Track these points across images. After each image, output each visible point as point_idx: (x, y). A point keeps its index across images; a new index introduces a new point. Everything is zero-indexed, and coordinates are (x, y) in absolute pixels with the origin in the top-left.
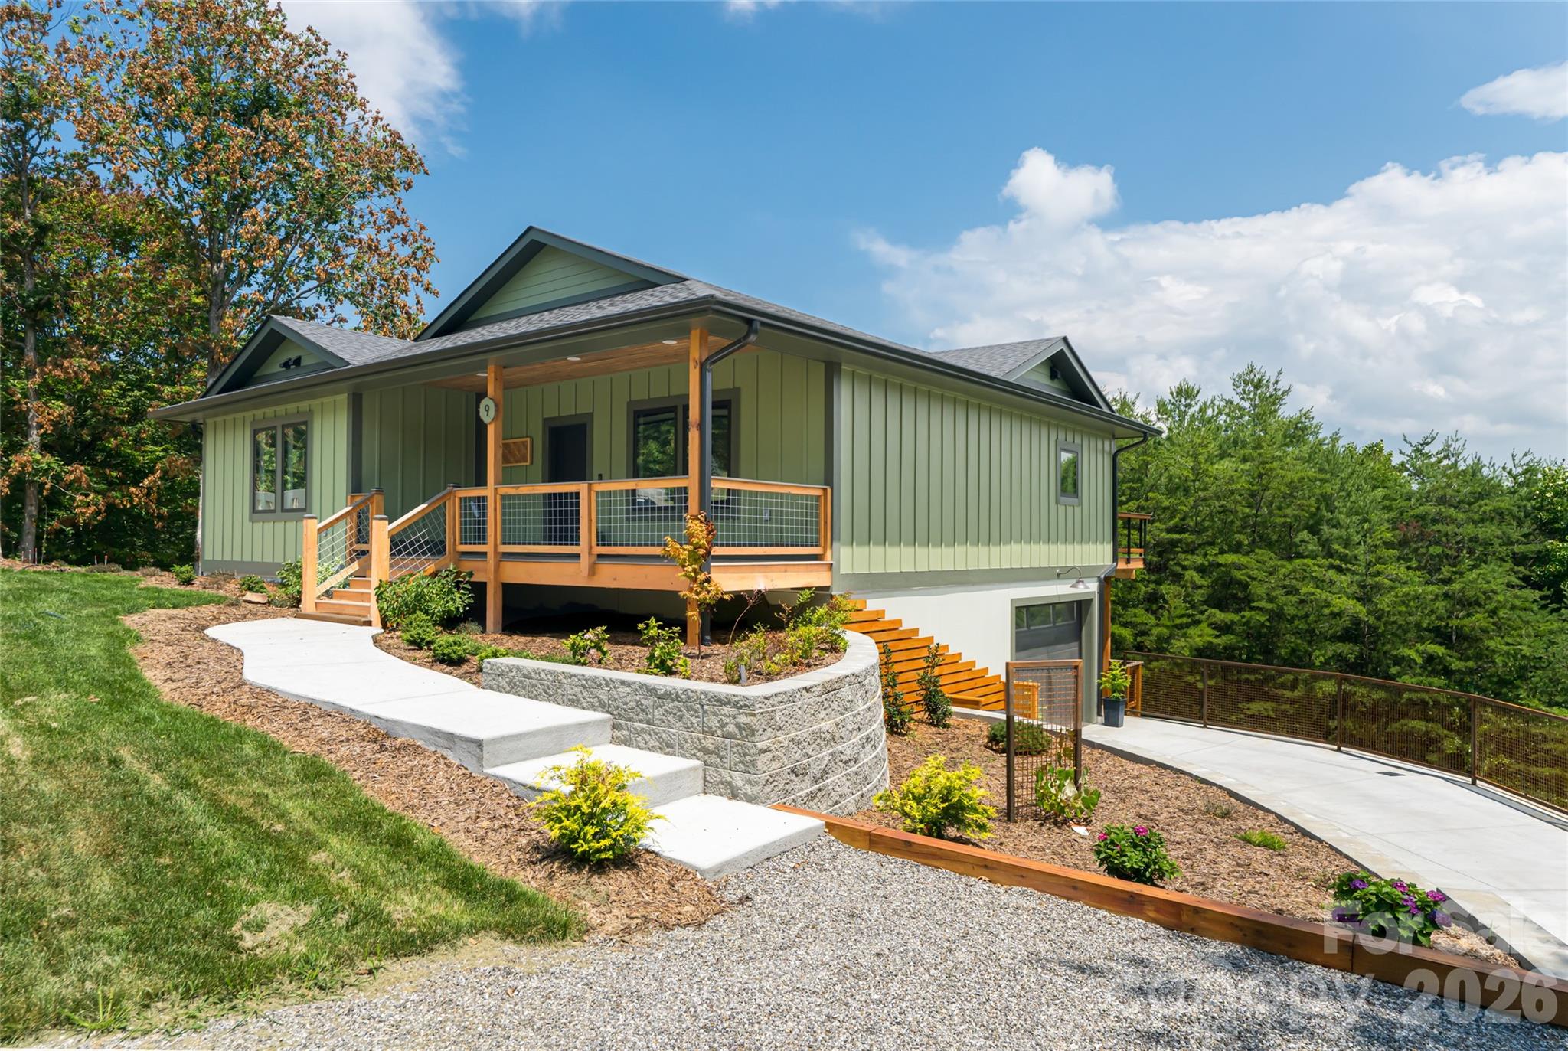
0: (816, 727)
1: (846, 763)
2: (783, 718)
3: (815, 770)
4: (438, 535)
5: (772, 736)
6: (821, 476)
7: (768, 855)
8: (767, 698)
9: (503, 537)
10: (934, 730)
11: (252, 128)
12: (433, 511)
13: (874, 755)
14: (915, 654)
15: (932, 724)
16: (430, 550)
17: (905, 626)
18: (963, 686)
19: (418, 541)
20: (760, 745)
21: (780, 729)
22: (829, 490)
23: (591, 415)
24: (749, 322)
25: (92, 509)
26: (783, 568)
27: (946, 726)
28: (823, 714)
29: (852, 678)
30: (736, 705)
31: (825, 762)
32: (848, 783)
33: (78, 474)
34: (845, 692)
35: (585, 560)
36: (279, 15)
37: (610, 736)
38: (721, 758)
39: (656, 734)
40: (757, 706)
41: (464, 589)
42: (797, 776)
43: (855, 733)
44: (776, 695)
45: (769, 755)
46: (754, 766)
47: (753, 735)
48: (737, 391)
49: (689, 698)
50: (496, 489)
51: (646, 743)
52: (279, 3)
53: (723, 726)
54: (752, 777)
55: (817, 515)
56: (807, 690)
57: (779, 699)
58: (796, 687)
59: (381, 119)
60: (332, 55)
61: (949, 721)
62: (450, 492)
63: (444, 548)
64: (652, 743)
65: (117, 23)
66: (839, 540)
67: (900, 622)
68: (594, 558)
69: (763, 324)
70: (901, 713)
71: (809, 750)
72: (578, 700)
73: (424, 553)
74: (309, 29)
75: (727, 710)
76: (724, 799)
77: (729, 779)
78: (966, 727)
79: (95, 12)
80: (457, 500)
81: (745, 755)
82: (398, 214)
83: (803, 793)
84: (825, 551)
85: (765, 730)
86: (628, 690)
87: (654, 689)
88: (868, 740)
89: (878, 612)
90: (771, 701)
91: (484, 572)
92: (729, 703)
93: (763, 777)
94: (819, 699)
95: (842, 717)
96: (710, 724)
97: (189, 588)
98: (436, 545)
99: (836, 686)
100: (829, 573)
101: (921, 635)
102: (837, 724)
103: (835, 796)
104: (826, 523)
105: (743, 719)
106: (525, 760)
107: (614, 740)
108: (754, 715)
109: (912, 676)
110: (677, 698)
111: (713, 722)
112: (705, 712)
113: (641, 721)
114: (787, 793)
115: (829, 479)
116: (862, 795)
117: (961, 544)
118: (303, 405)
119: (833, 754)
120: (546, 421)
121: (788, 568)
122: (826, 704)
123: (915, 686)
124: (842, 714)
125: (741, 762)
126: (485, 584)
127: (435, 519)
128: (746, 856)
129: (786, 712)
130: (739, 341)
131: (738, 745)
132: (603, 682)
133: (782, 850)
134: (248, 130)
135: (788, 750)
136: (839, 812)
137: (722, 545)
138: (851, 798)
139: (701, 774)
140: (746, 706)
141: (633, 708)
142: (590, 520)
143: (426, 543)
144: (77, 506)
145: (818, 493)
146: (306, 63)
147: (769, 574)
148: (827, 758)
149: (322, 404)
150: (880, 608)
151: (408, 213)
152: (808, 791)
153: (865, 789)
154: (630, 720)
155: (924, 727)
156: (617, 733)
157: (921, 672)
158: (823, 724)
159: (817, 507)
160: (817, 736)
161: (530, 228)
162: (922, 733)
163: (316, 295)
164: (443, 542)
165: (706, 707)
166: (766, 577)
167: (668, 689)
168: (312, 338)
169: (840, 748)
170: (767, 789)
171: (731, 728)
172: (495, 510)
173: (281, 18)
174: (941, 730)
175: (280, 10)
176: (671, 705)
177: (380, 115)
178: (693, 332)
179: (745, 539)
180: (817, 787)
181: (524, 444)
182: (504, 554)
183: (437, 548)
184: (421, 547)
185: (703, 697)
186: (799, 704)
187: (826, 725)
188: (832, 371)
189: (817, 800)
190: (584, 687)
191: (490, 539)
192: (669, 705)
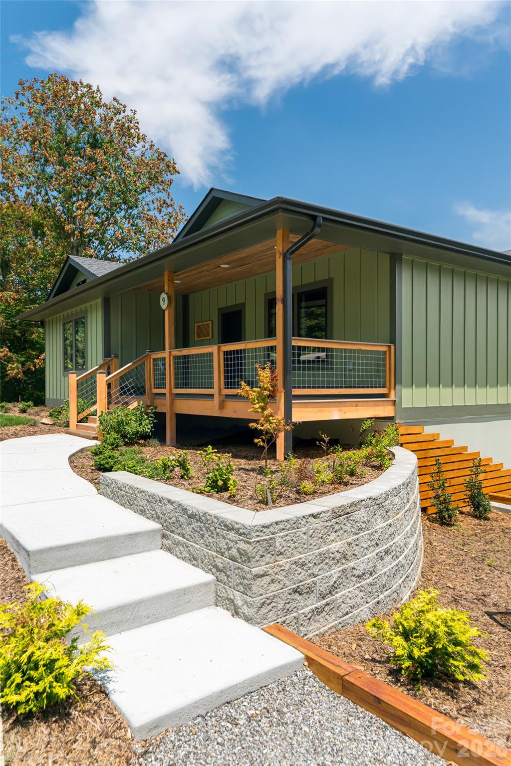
0: (324, 549)
1: (358, 576)
2: (285, 544)
3: (323, 587)
4: (140, 383)
5: (271, 560)
6: (388, 337)
7: (228, 700)
8: (267, 527)
9: (175, 383)
10: (477, 521)
11: (81, 157)
12: (136, 368)
13: (394, 564)
14: (465, 465)
15: (476, 517)
16: (135, 392)
17: (456, 445)
18: (504, 487)
19: (126, 386)
20: (255, 571)
21: (281, 554)
22: (393, 347)
23: (244, 304)
24: (314, 218)
25: (16, 371)
26: (354, 404)
27: (487, 519)
28: (333, 536)
29: (369, 502)
30: (237, 531)
31: (334, 579)
32: (362, 594)
33: (6, 353)
34: (361, 515)
35: (216, 398)
36: (98, 93)
37: (160, 543)
38: (228, 576)
39: (187, 547)
40: (254, 535)
41: (151, 417)
42: (300, 594)
43: (372, 548)
44: (277, 523)
45: (267, 579)
46: (250, 589)
47: (249, 561)
48: (331, 280)
49: (207, 520)
50: (170, 352)
51: (181, 553)
52: (98, 86)
53: (229, 549)
54: (249, 599)
55: (384, 365)
56: (314, 516)
57: (281, 526)
58: (300, 515)
59: (154, 146)
60: (128, 113)
61: (489, 515)
62: (148, 355)
63: (144, 391)
64: (185, 554)
65: (16, 108)
66: (401, 383)
67: (452, 442)
68: (222, 398)
69: (324, 219)
70: (448, 510)
71: (315, 570)
72: (145, 511)
73: (131, 394)
74: (114, 99)
75: (232, 535)
76: (229, 614)
77: (232, 597)
78: (503, 520)
79: (6, 104)
80: (152, 360)
81: (244, 578)
82: (168, 201)
83: (307, 610)
84: (390, 391)
85: (262, 556)
86: (172, 507)
87: (186, 509)
88: (387, 552)
89: (433, 435)
90: (272, 529)
91: (164, 406)
92: (233, 529)
93: (258, 600)
94: (329, 524)
95: (355, 537)
96: (221, 545)
97: (24, 415)
98: (139, 389)
99: (348, 510)
100: (393, 407)
101: (469, 451)
102: (349, 544)
103: (345, 608)
104: (390, 370)
105: (242, 545)
106: (74, 566)
107: (163, 547)
108: (249, 543)
109: (461, 480)
110: (199, 520)
111: (223, 544)
112: (217, 534)
113: (179, 534)
114: (288, 611)
115: (393, 339)
116: (378, 602)
117: (502, 385)
118: (83, 306)
119: (344, 571)
120: (220, 310)
121: (358, 403)
122: (337, 527)
123: (463, 488)
124: (356, 534)
125: (241, 584)
126: (165, 414)
127: (138, 372)
128: (195, 705)
129: (288, 538)
130: (308, 234)
131: (239, 568)
132: (158, 499)
133: (247, 691)
134: (79, 158)
135: (288, 573)
136: (350, 621)
137: (299, 387)
138: (365, 608)
139: (213, 588)
140: (244, 534)
141: (174, 523)
142: (219, 372)
143: (132, 388)
144: (9, 370)
145: (385, 349)
146: (115, 120)
147: (343, 409)
148: (336, 576)
149: (91, 305)
150: (436, 432)
151: (174, 201)
152: (313, 607)
153: (382, 596)
154: (172, 532)
155: (469, 519)
156: (166, 542)
157: (467, 478)
158: (333, 545)
159: (384, 359)
160: (323, 557)
161: (212, 189)
162: (466, 524)
163: (122, 250)
164: (143, 387)
165: (218, 530)
166: (341, 411)
167: (195, 511)
168: (86, 267)
169: (352, 564)
170: (264, 610)
171: (234, 552)
172: (170, 366)
173: (99, 95)
174: (482, 522)
175: (98, 90)
176: (196, 524)
177: (153, 143)
178: (278, 232)
179: (319, 383)
180: (324, 602)
181: (208, 324)
182: (176, 394)
183: (139, 391)
184: (129, 390)
185: (216, 520)
186: (304, 529)
187: (336, 546)
188: (395, 259)
189: (325, 613)
190: (148, 502)
191: (168, 386)
192: (195, 525)
